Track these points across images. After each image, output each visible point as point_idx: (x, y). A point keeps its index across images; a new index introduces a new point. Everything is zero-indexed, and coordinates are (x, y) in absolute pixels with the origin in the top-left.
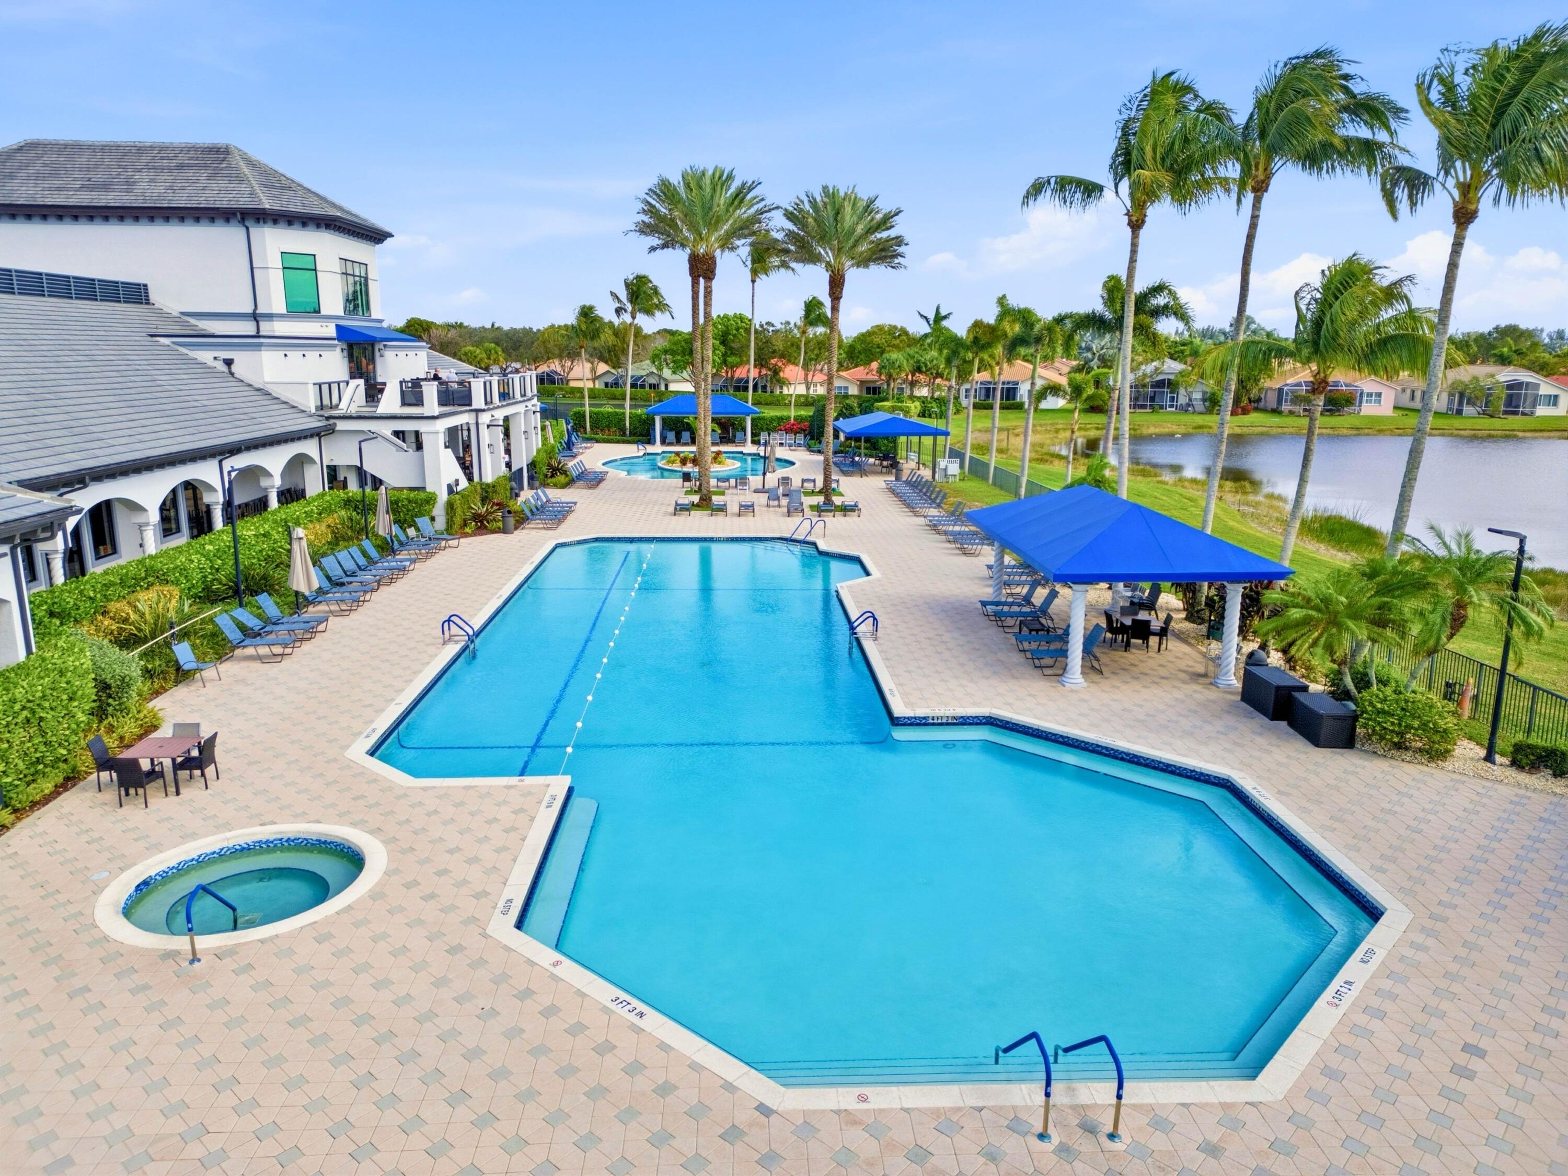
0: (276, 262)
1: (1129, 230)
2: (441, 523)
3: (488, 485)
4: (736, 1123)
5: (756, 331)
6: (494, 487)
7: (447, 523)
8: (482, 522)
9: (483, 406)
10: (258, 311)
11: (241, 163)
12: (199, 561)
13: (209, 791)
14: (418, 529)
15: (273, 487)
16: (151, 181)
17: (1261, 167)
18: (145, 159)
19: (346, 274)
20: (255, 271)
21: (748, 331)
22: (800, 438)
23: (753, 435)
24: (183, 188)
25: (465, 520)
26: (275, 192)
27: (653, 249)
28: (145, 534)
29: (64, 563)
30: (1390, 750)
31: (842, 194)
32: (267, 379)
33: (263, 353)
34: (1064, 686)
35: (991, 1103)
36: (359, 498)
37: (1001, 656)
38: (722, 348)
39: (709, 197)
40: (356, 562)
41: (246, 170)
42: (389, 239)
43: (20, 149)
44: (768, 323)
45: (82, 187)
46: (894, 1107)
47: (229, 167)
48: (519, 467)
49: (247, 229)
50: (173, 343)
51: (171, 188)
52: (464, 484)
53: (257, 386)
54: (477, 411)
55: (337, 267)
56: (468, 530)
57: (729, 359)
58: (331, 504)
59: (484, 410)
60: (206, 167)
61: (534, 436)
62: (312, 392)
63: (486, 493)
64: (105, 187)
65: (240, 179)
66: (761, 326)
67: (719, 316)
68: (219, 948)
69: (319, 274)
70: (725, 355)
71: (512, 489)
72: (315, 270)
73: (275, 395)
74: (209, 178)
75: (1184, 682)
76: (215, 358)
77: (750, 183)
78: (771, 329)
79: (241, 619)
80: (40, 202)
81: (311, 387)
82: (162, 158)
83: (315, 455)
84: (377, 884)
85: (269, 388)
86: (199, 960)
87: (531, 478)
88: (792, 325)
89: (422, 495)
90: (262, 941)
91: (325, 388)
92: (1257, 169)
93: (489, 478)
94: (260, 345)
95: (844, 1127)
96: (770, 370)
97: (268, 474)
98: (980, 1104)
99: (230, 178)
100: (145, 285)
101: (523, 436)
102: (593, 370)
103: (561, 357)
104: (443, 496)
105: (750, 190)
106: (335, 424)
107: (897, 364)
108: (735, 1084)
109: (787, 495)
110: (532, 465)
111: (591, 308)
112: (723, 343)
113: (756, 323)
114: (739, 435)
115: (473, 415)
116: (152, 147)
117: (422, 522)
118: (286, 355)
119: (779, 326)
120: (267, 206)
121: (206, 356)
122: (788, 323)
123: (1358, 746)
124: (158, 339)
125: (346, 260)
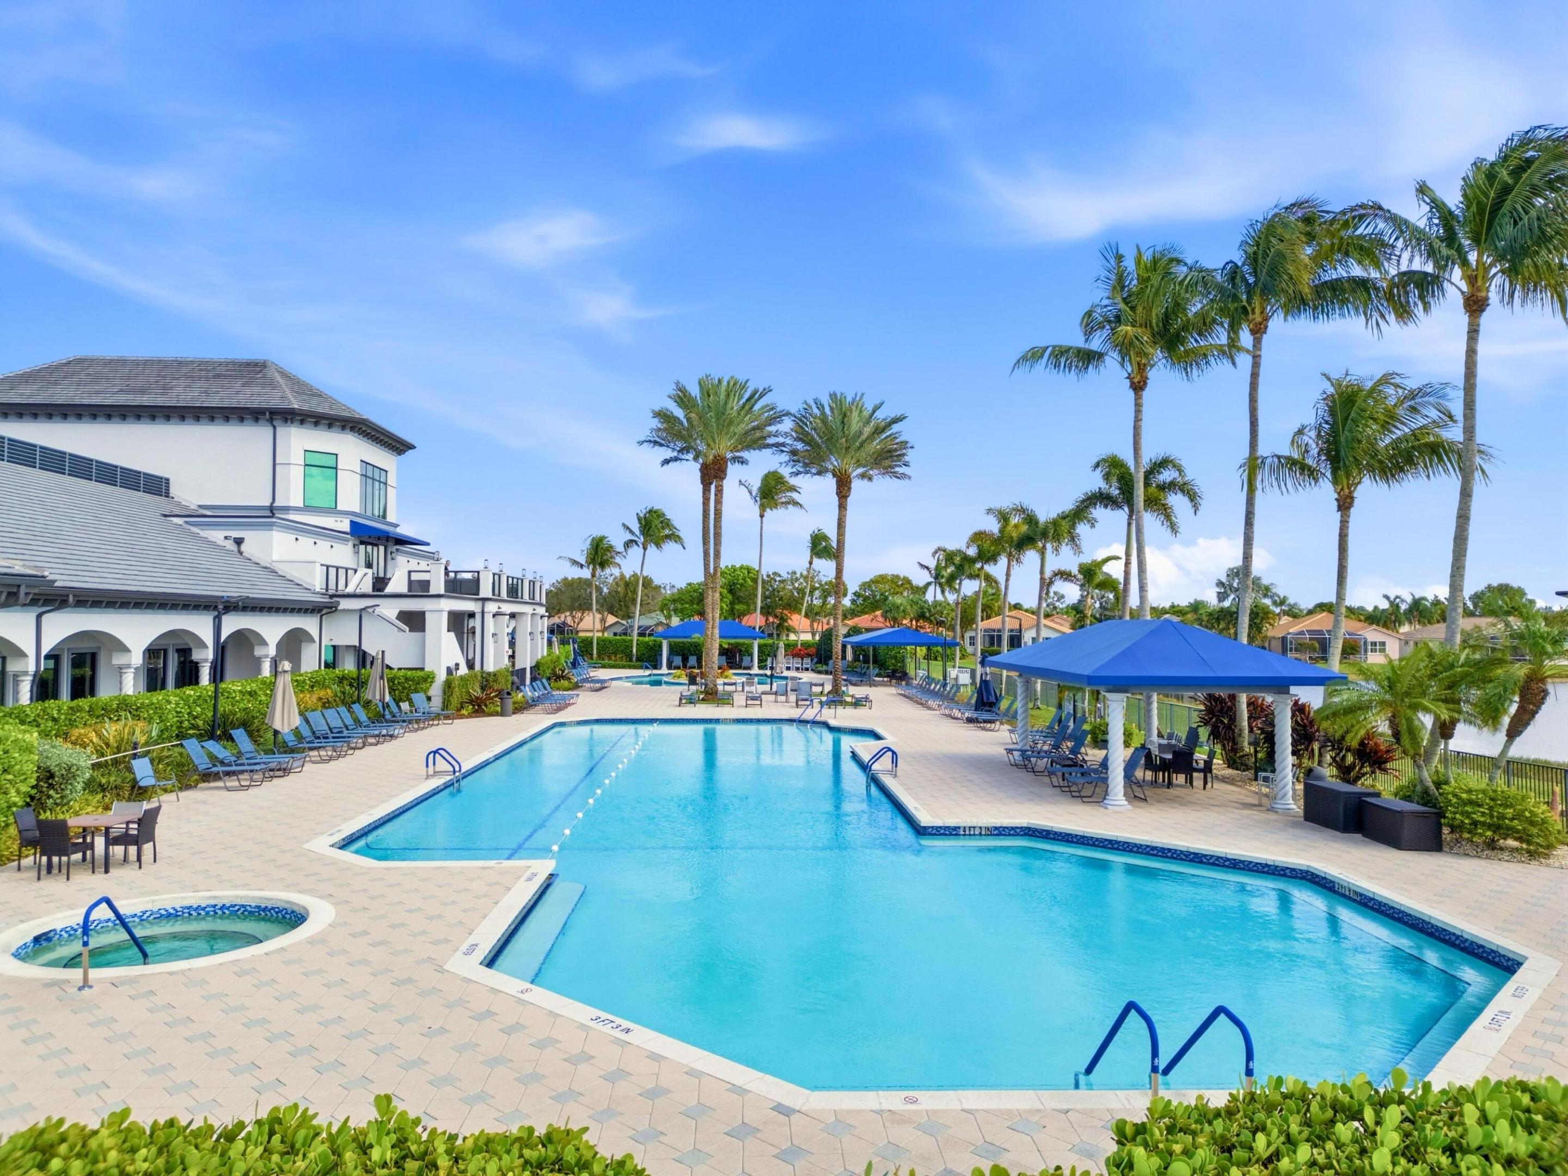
0: (297, 457)
1: (1132, 393)
2: (437, 703)
3: (489, 674)
4: (746, 1121)
5: (763, 581)
6: (495, 675)
7: (444, 703)
8: (479, 706)
9: (490, 596)
10: (276, 504)
11: (276, 374)
12: (177, 704)
13: (142, 871)
14: (411, 704)
15: (267, 656)
16: (187, 387)
17: (1257, 311)
18: (184, 370)
19: (366, 476)
20: (278, 467)
21: (755, 581)
22: (807, 662)
23: (760, 661)
24: (217, 392)
25: (462, 703)
26: (305, 397)
27: (666, 462)
28: (124, 676)
29: (32, 687)
30: (1482, 851)
31: (849, 399)
32: (275, 558)
33: (274, 533)
34: (1106, 808)
35: (1079, 1107)
36: (355, 676)
37: (1032, 789)
38: (730, 597)
39: (722, 403)
40: (343, 721)
41: (279, 378)
42: (410, 451)
43: (69, 363)
44: (775, 574)
45: (121, 390)
46: (952, 1107)
47: (264, 377)
48: (522, 667)
49: (274, 427)
50: (186, 522)
51: (205, 392)
52: (463, 670)
53: (264, 564)
54: (484, 600)
55: (357, 467)
56: (464, 712)
57: (737, 607)
58: (325, 679)
59: (490, 599)
60: (242, 377)
61: (540, 640)
62: (319, 573)
63: (487, 681)
64: (143, 391)
65: (272, 385)
66: (768, 576)
67: (727, 567)
68: (118, 978)
69: (339, 472)
70: (732, 603)
71: (513, 683)
72: (336, 468)
73: (280, 573)
74: (244, 385)
75: (1237, 808)
76: (226, 538)
77: (761, 390)
78: (778, 579)
79: (211, 750)
80: (77, 401)
81: (318, 566)
82: (201, 370)
83: (315, 633)
84: (319, 932)
85: (277, 567)
86: (91, 987)
87: (533, 679)
88: (798, 575)
89: (420, 673)
90: (171, 974)
91: (332, 572)
92: (1253, 312)
93: (490, 667)
94: (273, 524)
95: (887, 1124)
96: (776, 617)
97: (264, 643)
98: (1065, 1106)
99: (264, 385)
100: (168, 480)
101: (529, 637)
102: (603, 620)
103: (571, 609)
104: (442, 676)
105: (761, 397)
106: (338, 603)
107: (902, 608)
108: (745, 1087)
109: (796, 690)
110: (536, 668)
111: (602, 539)
112: (731, 591)
113: (764, 572)
114: (746, 660)
115: (480, 604)
116: (192, 362)
117: (418, 698)
118: (297, 539)
119: (785, 576)
120: (296, 406)
121: (217, 536)
122: (794, 573)
123: (1446, 849)
124: (172, 519)
125: (367, 463)
